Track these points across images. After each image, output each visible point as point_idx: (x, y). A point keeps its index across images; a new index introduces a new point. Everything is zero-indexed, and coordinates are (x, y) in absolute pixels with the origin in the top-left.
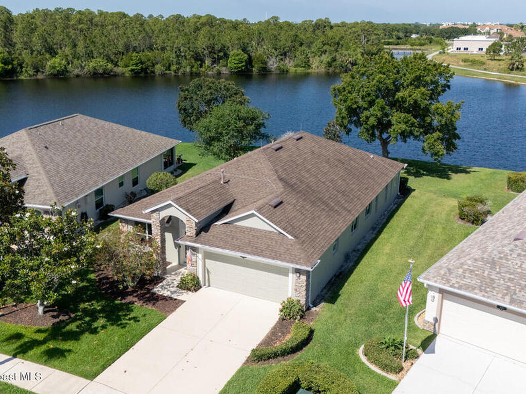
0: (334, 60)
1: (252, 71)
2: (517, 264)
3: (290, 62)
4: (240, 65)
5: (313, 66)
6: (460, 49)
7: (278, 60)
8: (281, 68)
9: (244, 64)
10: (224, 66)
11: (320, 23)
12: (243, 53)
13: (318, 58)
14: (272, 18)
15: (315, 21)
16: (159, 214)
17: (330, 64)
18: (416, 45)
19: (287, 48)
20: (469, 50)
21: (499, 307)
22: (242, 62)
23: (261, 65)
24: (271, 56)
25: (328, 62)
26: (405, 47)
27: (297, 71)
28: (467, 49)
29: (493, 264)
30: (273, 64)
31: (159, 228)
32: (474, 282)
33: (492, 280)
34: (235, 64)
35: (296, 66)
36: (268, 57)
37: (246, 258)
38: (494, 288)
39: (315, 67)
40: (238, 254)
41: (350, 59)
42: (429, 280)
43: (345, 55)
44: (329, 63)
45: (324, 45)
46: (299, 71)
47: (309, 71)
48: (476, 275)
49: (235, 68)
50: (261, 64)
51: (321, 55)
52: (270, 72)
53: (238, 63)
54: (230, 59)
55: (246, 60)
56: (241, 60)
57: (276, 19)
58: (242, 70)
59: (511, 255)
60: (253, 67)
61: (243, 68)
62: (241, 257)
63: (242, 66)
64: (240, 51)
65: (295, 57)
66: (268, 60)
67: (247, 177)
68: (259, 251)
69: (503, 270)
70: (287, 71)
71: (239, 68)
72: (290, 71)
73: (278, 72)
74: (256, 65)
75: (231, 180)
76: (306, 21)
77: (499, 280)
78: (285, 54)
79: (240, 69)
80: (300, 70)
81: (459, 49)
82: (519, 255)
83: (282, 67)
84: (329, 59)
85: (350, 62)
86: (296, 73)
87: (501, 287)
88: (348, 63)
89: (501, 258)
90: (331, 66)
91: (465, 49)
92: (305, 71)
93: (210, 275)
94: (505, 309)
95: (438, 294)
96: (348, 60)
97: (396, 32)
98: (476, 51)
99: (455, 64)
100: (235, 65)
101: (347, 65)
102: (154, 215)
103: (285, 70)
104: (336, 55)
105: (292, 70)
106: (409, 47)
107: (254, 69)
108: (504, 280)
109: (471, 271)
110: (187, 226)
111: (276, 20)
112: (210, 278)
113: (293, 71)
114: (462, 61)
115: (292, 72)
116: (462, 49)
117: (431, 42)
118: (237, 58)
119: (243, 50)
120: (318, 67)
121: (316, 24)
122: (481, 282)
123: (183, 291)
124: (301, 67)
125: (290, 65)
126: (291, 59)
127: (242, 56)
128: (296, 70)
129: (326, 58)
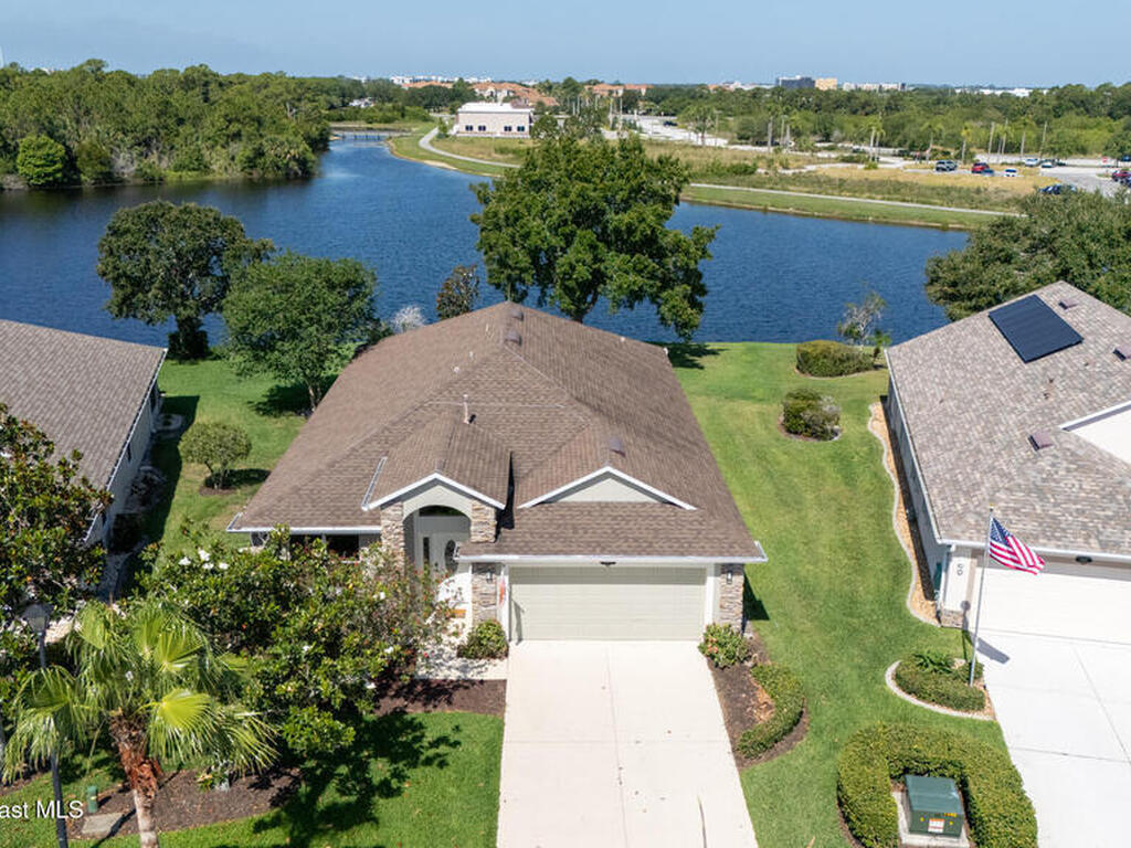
0: (260, 153)
1: (79, 182)
2: (1073, 485)
3: (160, 159)
4: (50, 170)
5: (214, 167)
6: (471, 128)
7: (135, 155)
8: (146, 173)
9: (59, 166)
10: (9, 173)
11: (195, 75)
12: (52, 141)
13: (224, 151)
14: (89, 62)
15: (182, 71)
16: (402, 506)
17: (251, 163)
18: (376, 121)
19: (150, 130)
20: (487, 130)
21: (1079, 559)
22: (55, 163)
23: (99, 168)
24: (119, 146)
25: (248, 158)
26: (357, 126)
27: (183, 179)
28: (484, 128)
29: (1041, 493)
30: (126, 164)
31: (402, 538)
32: (1029, 527)
33: (1054, 517)
34: (38, 166)
35: (179, 168)
36: (112, 151)
37: (614, 563)
38: (1064, 530)
39: (220, 168)
40: (595, 560)
41: (292, 151)
42: (957, 537)
43: (282, 144)
44: (250, 160)
45: (230, 122)
46: (189, 179)
47: (210, 177)
48: (1026, 515)
49: (38, 177)
50: (99, 166)
51: (227, 143)
52: (121, 182)
53: (42, 166)
54: (20, 157)
55: (62, 158)
56: (51, 157)
57: (97, 65)
58: (56, 180)
59: (1056, 473)
60: (78, 171)
61: (59, 175)
62: (603, 563)
63: (58, 171)
64: (44, 138)
65: (172, 148)
66: (113, 156)
67: (508, 404)
68: (645, 545)
69: (1061, 498)
70: (161, 179)
71: (47, 175)
72: (169, 179)
73: (140, 181)
74: (89, 169)
75: (477, 414)
76: (163, 71)
77: (1064, 515)
78: (147, 143)
79: (51, 179)
80: (189, 177)
81: (469, 128)
82: (1068, 470)
83: (148, 171)
84: (249, 153)
85: (294, 156)
86: (181, 181)
87: (1073, 527)
88: (290, 159)
89: (1044, 480)
90: (255, 166)
91: (480, 128)
92: (200, 179)
93: (523, 616)
94: (1088, 560)
95: (970, 560)
96: (289, 152)
97: (324, 95)
98: (499, 132)
99: (485, 157)
100: (37, 170)
101: (288, 164)
102: (389, 510)
103: (157, 178)
104: (261, 144)
105: (172, 176)
106: (364, 125)
107: (83, 177)
108: (1071, 515)
109: (1015, 510)
110: (473, 520)
111: (99, 69)
112: (523, 622)
113: (175, 179)
114: (496, 151)
115: (172, 182)
116: (476, 129)
117: (403, 116)
118: (39, 153)
119: (51, 135)
120: (226, 169)
121: (186, 77)
122: (1040, 524)
123: (482, 662)
124: (189, 170)
125: (163, 166)
126: (161, 152)
127: (51, 148)
128: (180, 177)
129: (241, 150)
